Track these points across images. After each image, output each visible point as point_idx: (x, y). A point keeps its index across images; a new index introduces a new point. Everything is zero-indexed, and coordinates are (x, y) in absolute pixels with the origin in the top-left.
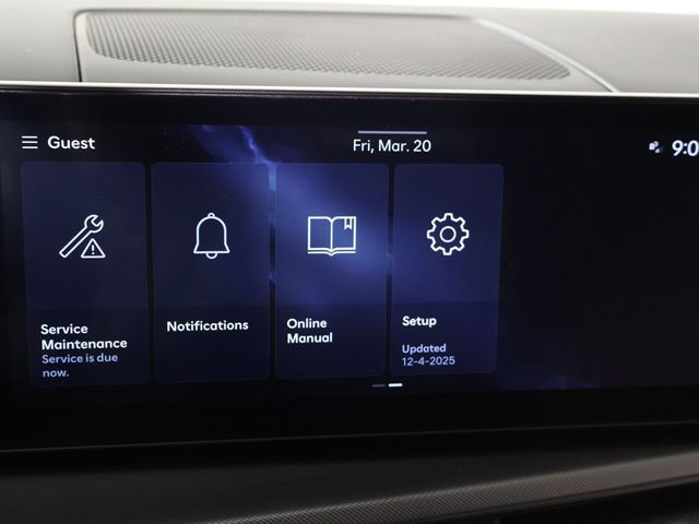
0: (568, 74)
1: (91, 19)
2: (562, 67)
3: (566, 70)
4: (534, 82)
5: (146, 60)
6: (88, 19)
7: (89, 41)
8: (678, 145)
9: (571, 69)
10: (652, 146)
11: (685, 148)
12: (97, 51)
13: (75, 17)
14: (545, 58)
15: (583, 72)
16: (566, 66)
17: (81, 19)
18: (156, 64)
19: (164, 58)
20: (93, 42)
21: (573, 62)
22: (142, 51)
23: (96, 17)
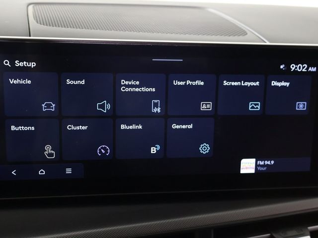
0: (247, 34)
1: (35, 7)
2: (244, 31)
3: (246, 32)
4: (231, 38)
5: (59, 27)
6: (33, 7)
7: (34, 18)
8: (293, 66)
9: (248, 32)
10: (282, 67)
11: (296, 68)
12: (37, 22)
13: (28, 6)
14: (237, 27)
15: (253, 33)
16: (246, 30)
17: (31, 7)
18: (64, 28)
19: (67, 26)
20: (36, 18)
21: (249, 29)
22: (58, 22)
23: (37, 6)
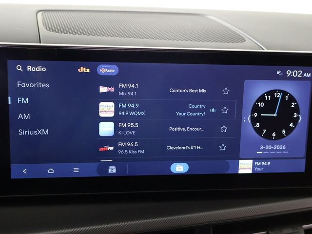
0: (245, 41)
1: (44, 14)
2: (242, 38)
5: (67, 33)
7: (43, 24)
8: (289, 72)
10: (278, 73)
11: (292, 74)
12: (47, 29)
13: (37, 13)
15: (251, 40)
17: (40, 14)
19: (75, 32)
20: (45, 25)
21: (247, 36)
